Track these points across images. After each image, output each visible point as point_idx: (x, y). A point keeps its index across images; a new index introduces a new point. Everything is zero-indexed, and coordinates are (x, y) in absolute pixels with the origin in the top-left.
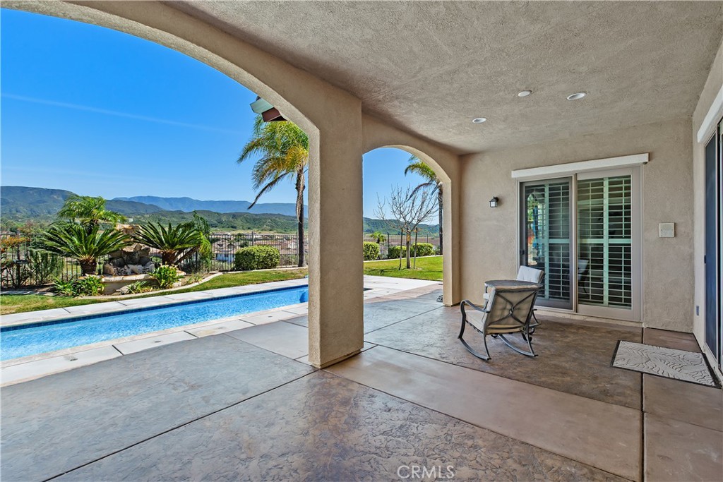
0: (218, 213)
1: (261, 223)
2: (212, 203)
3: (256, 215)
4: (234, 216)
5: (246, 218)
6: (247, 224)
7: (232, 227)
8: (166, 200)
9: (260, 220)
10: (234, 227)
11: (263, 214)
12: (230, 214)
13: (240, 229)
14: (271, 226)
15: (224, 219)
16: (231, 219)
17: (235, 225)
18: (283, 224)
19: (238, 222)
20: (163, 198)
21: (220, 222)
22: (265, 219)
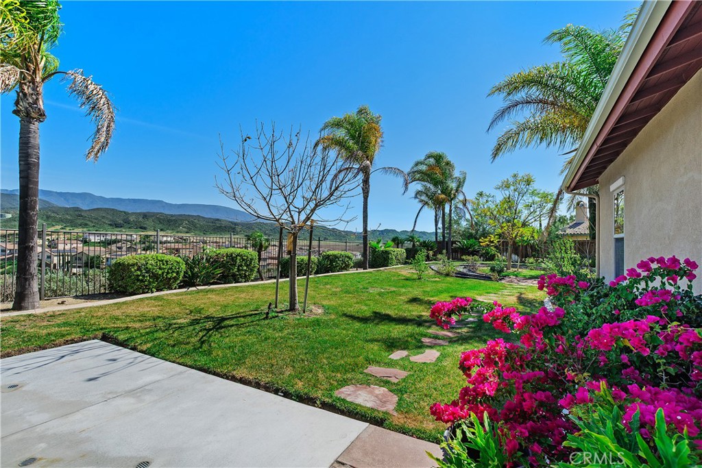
0: (125, 212)
1: (177, 225)
2: (120, 200)
3: (172, 216)
4: (145, 216)
5: (159, 219)
6: (161, 225)
7: (141, 228)
8: (61, 194)
9: (176, 221)
10: (144, 228)
11: (179, 215)
12: (140, 214)
13: (151, 230)
14: (188, 228)
15: (132, 219)
16: (141, 219)
17: (145, 226)
18: (202, 227)
19: (149, 223)
20: (56, 192)
21: (127, 222)
22: (181, 220)
